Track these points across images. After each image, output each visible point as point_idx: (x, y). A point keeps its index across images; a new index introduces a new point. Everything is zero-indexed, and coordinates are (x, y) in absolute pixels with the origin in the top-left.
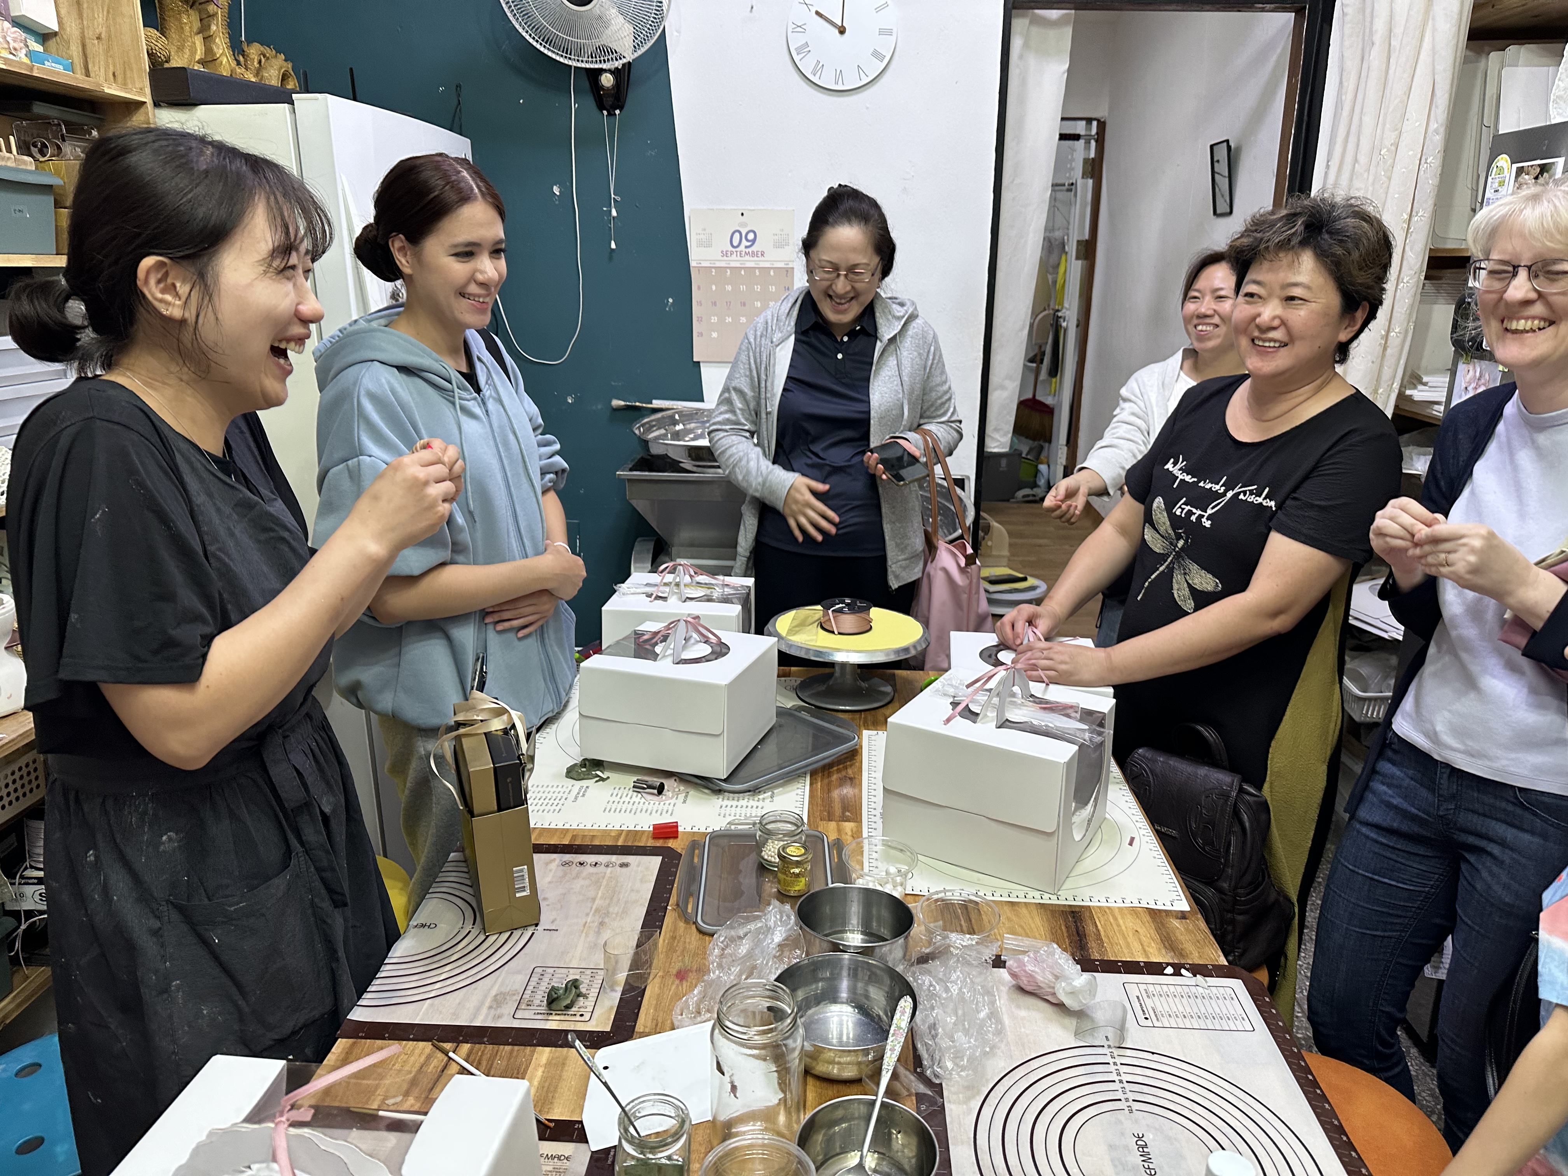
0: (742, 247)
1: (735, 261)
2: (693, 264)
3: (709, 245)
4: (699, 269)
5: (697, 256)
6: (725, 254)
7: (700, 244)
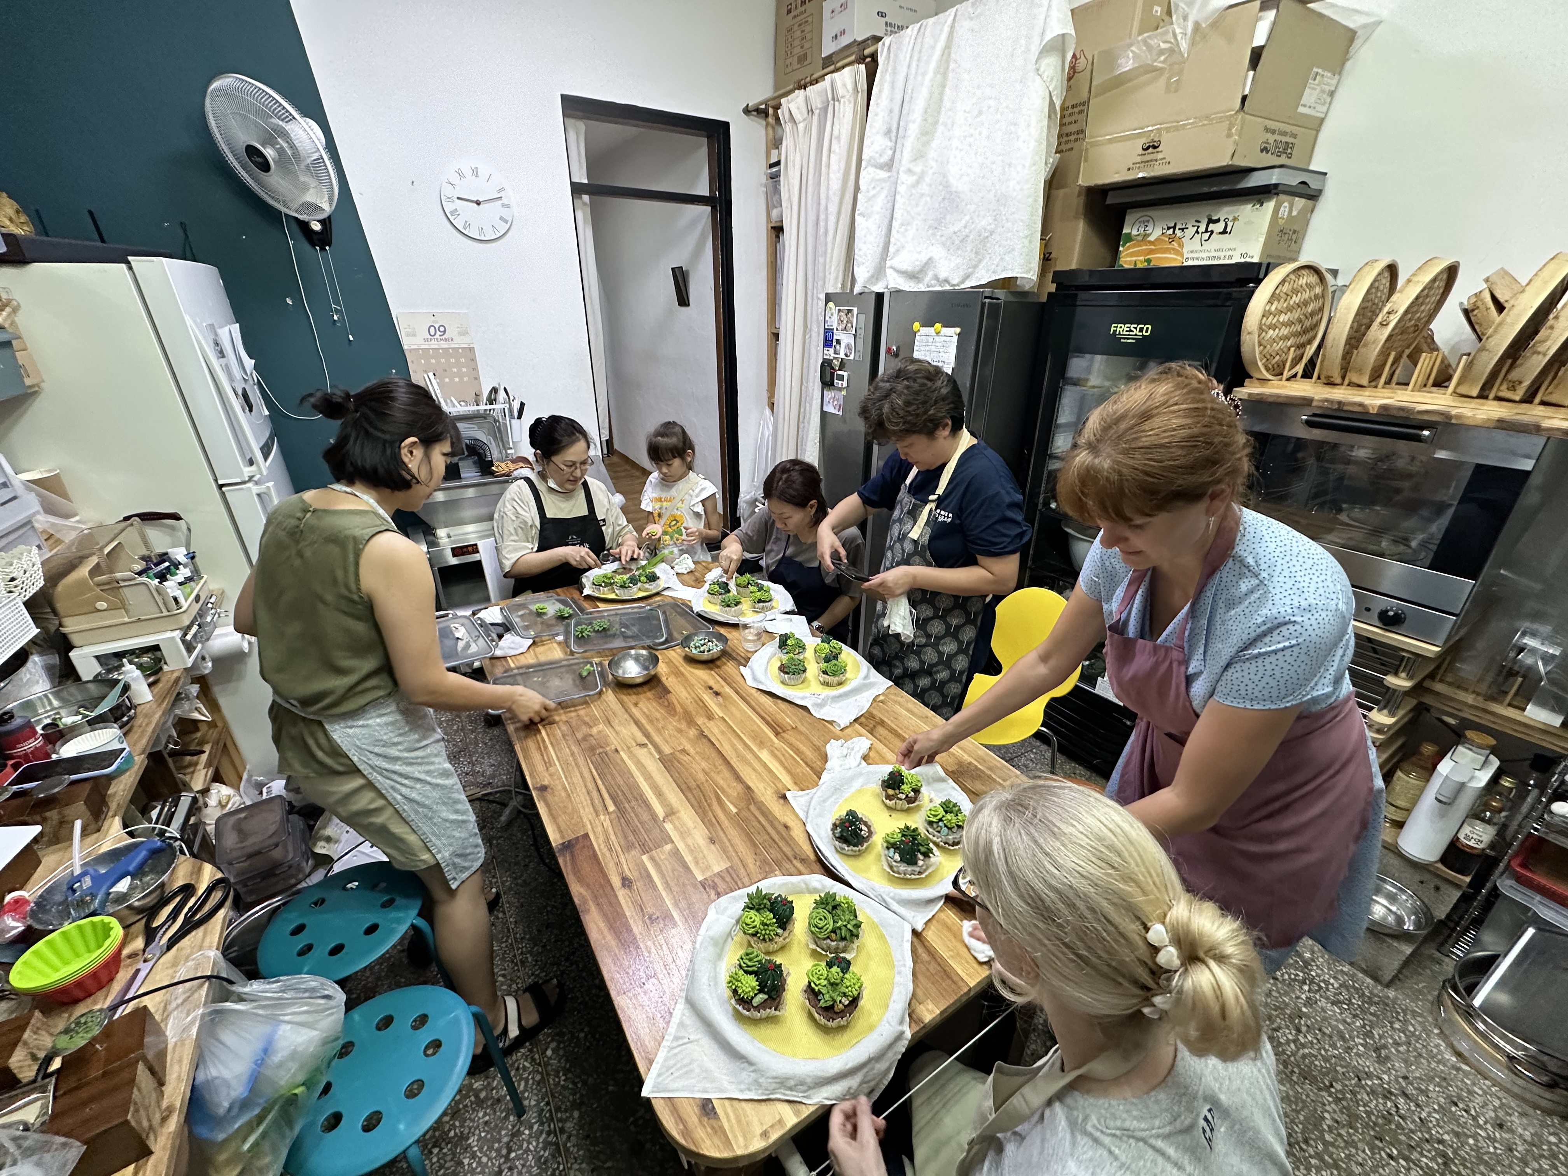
0: (437, 336)
1: (434, 345)
2: (405, 347)
3: (415, 335)
4: (410, 350)
5: (407, 343)
6: (426, 340)
7: (408, 335)
